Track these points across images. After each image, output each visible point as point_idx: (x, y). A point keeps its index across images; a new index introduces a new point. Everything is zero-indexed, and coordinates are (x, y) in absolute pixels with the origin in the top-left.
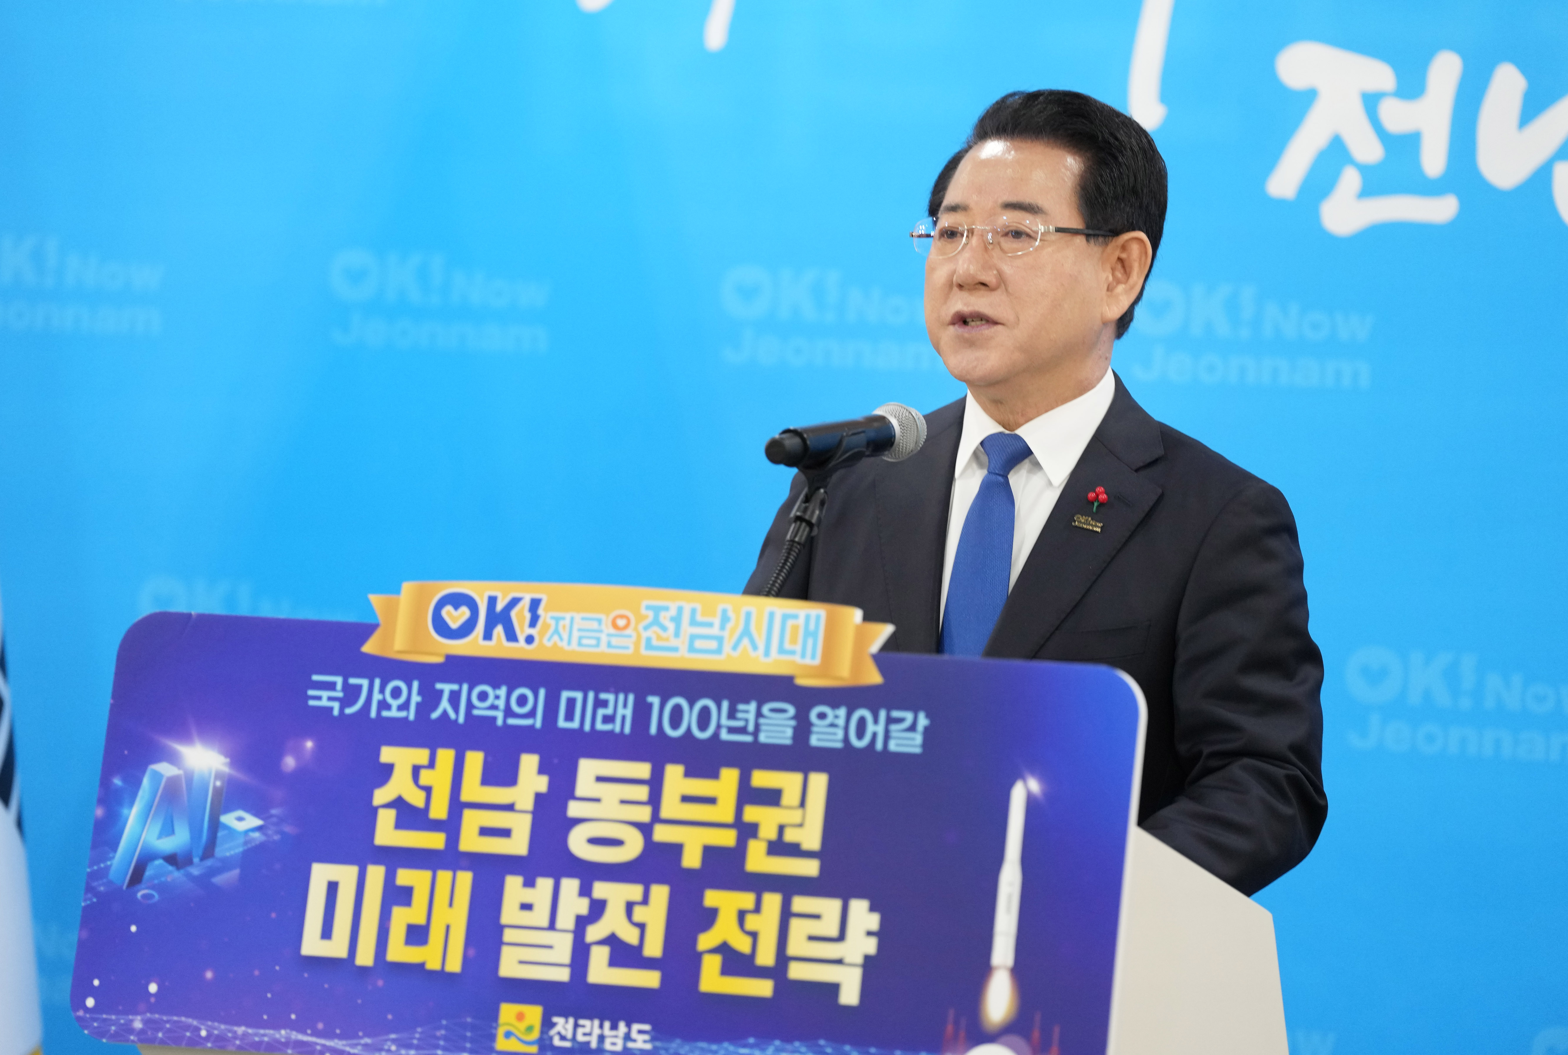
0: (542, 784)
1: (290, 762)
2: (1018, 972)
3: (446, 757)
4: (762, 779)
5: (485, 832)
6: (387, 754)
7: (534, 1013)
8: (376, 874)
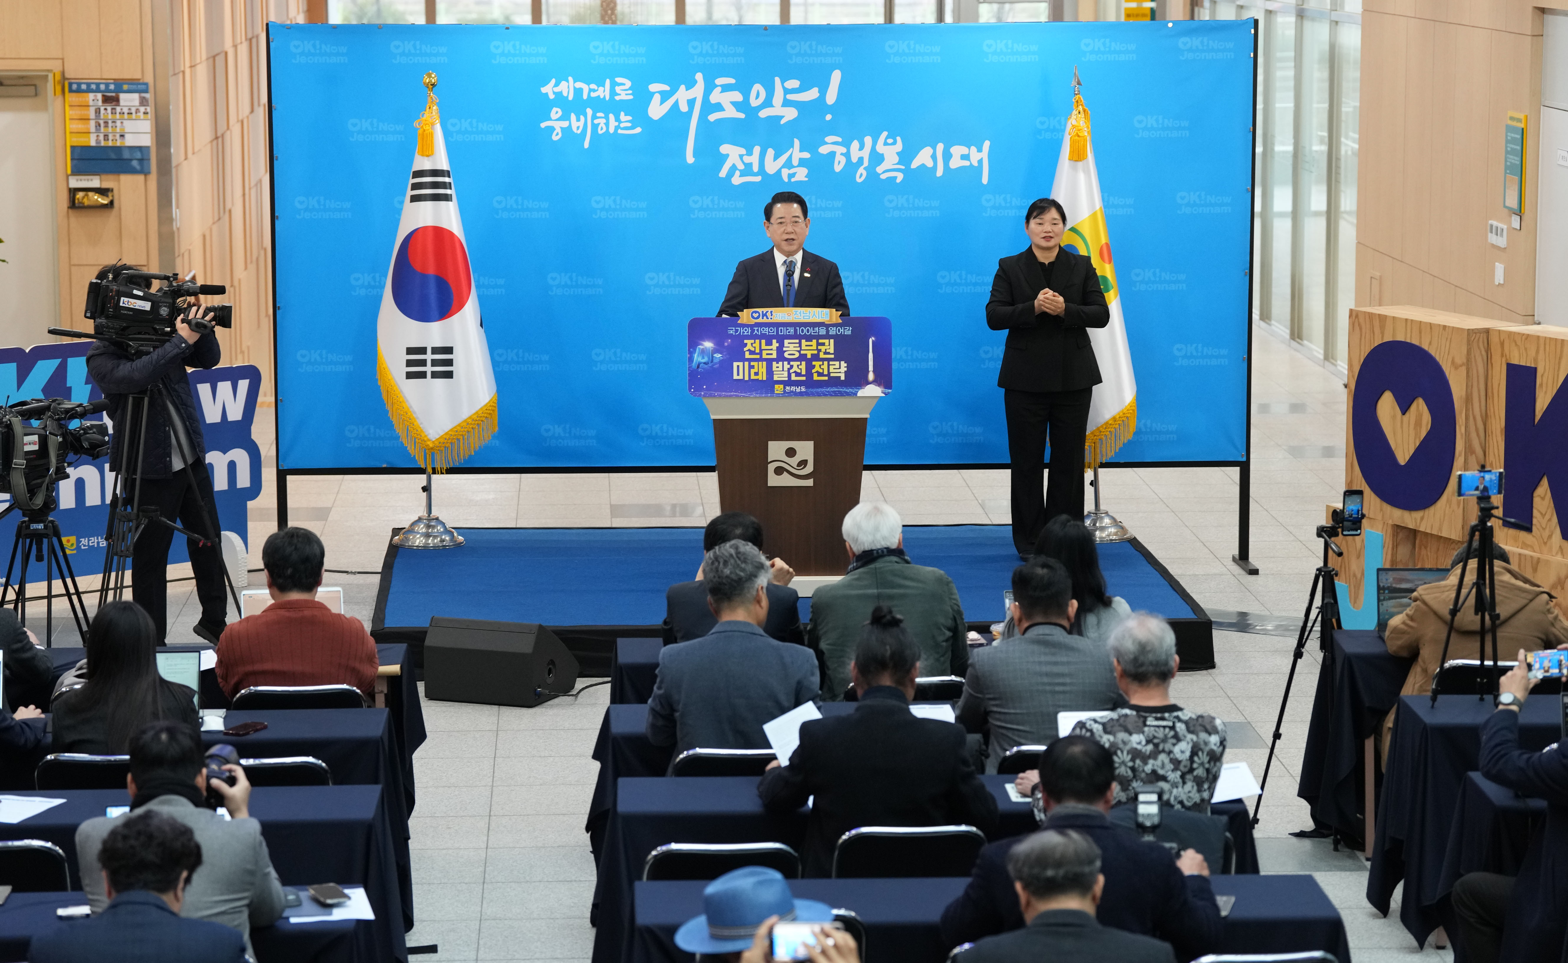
0: (777, 345)
1: (726, 344)
2: (874, 371)
3: (757, 341)
4: (821, 341)
5: (767, 354)
6: (746, 341)
7: (782, 386)
8: (746, 363)
